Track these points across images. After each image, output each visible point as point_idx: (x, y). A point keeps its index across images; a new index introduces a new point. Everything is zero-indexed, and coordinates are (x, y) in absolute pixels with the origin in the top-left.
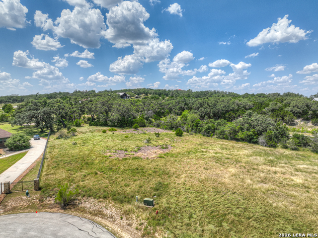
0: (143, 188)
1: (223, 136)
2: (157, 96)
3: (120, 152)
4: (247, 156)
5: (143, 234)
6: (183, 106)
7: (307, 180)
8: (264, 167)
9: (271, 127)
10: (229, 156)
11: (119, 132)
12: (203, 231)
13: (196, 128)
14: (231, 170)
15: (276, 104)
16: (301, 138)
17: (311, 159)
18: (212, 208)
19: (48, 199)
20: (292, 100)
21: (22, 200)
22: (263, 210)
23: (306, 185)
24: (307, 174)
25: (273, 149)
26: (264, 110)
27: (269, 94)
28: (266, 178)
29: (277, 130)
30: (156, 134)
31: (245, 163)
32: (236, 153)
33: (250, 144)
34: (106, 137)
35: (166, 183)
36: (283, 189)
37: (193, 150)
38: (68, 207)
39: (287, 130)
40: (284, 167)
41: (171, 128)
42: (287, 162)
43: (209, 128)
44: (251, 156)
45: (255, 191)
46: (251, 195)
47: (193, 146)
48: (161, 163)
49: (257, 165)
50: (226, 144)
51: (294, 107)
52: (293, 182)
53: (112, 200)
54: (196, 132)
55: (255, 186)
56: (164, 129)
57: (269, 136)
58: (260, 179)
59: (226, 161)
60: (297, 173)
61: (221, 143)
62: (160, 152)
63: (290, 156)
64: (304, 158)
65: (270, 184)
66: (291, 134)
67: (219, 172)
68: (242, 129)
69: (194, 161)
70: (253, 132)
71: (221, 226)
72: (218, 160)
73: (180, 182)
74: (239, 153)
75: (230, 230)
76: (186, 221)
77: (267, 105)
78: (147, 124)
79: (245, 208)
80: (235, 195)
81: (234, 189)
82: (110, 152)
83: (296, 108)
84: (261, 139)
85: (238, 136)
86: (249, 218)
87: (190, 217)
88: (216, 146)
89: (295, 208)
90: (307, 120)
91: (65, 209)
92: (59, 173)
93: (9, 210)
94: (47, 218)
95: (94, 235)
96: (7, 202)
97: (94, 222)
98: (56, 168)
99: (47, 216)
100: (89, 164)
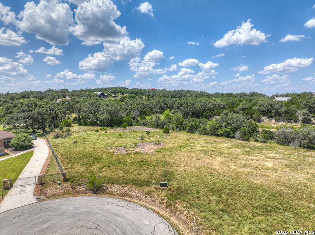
0: (153, 175)
1: (205, 133)
2: (134, 95)
3: (120, 148)
4: (228, 148)
5: (167, 206)
6: (163, 105)
7: (275, 164)
8: (243, 156)
9: (245, 125)
10: (214, 149)
11: (110, 131)
12: (210, 200)
13: (180, 126)
14: (218, 159)
15: (246, 104)
16: (268, 133)
17: (277, 149)
18: (212, 186)
19: (79, 187)
20: (258, 100)
21: (56, 189)
22: (248, 185)
23: (275, 168)
24: (275, 160)
25: (247, 142)
26: (236, 109)
27: (237, 94)
28: (245, 164)
29: (249, 127)
30: (146, 132)
31: (228, 154)
32: (218, 146)
33: (228, 139)
34: (100, 135)
35: (170, 171)
36: (259, 172)
37: (183, 145)
38: (98, 192)
39: (257, 126)
40: (257, 156)
41: (157, 126)
42: (259, 152)
43: (192, 126)
44: (231, 148)
45: (240, 174)
46: (237, 176)
47: (181, 142)
48: (160, 156)
49: (237, 155)
50: (209, 139)
51: (260, 106)
52: (265, 167)
53: (133, 185)
54: (180, 130)
55: (238, 170)
56: (150, 127)
57: (244, 131)
58: (241, 166)
59: (213, 153)
60: (267, 160)
61: (205, 138)
62: (156, 147)
63: (261, 147)
64: (271, 148)
65: (249, 168)
66: (260, 130)
67: (209, 161)
68: (221, 126)
69: (187, 154)
70: (230, 128)
71: (221, 197)
72: (206, 152)
73: (181, 170)
74: (221, 146)
75: (228, 199)
76: (196, 195)
77: (238, 105)
78: (134, 123)
79: (235, 185)
80: (225, 177)
81: (224, 173)
82: (112, 149)
83: (262, 108)
84: (237, 134)
85: (218, 132)
86: (239, 191)
87: (198, 193)
88: (201, 141)
89: (269, 183)
90: (271, 117)
91: (97, 194)
92: (76, 167)
93: (50, 197)
94: (87, 200)
95: (131, 208)
96: (45, 190)
97: (126, 201)
98: (71, 163)
99: (86, 198)
100: (98, 159)
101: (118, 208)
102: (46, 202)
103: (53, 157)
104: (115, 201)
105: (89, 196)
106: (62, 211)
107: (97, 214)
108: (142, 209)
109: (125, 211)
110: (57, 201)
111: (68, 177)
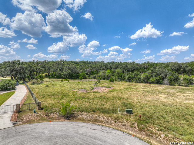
0: (115, 106)
3: (81, 90)
5: (139, 129)
10: (153, 90)
11: (71, 81)
13: (121, 78)
19: (52, 114)
20: (170, 63)
21: (32, 116)
25: (174, 86)
29: (173, 76)
31: (165, 92)
33: (159, 85)
34: (65, 83)
37: (128, 88)
38: (70, 118)
43: (130, 77)
48: (114, 94)
53: (100, 112)
54: (121, 80)
56: (99, 79)
57: (170, 79)
59: (153, 92)
62: (108, 89)
66: (181, 79)
72: (148, 92)
78: (87, 77)
82: (75, 90)
83: (173, 67)
84: (165, 81)
85: (150, 80)
88: (140, 86)
91: (69, 119)
92: (49, 101)
93: (26, 122)
94: (61, 124)
95: (106, 131)
96: (21, 117)
97: (98, 125)
98: (44, 98)
99: (60, 123)
100: (66, 96)
101: (93, 131)
102: (22, 126)
103: (30, 95)
104: (88, 125)
105: (62, 121)
106: (37, 135)
107: (74, 137)
108: (117, 132)
109: (101, 134)
110: (32, 126)
111: (42, 106)
